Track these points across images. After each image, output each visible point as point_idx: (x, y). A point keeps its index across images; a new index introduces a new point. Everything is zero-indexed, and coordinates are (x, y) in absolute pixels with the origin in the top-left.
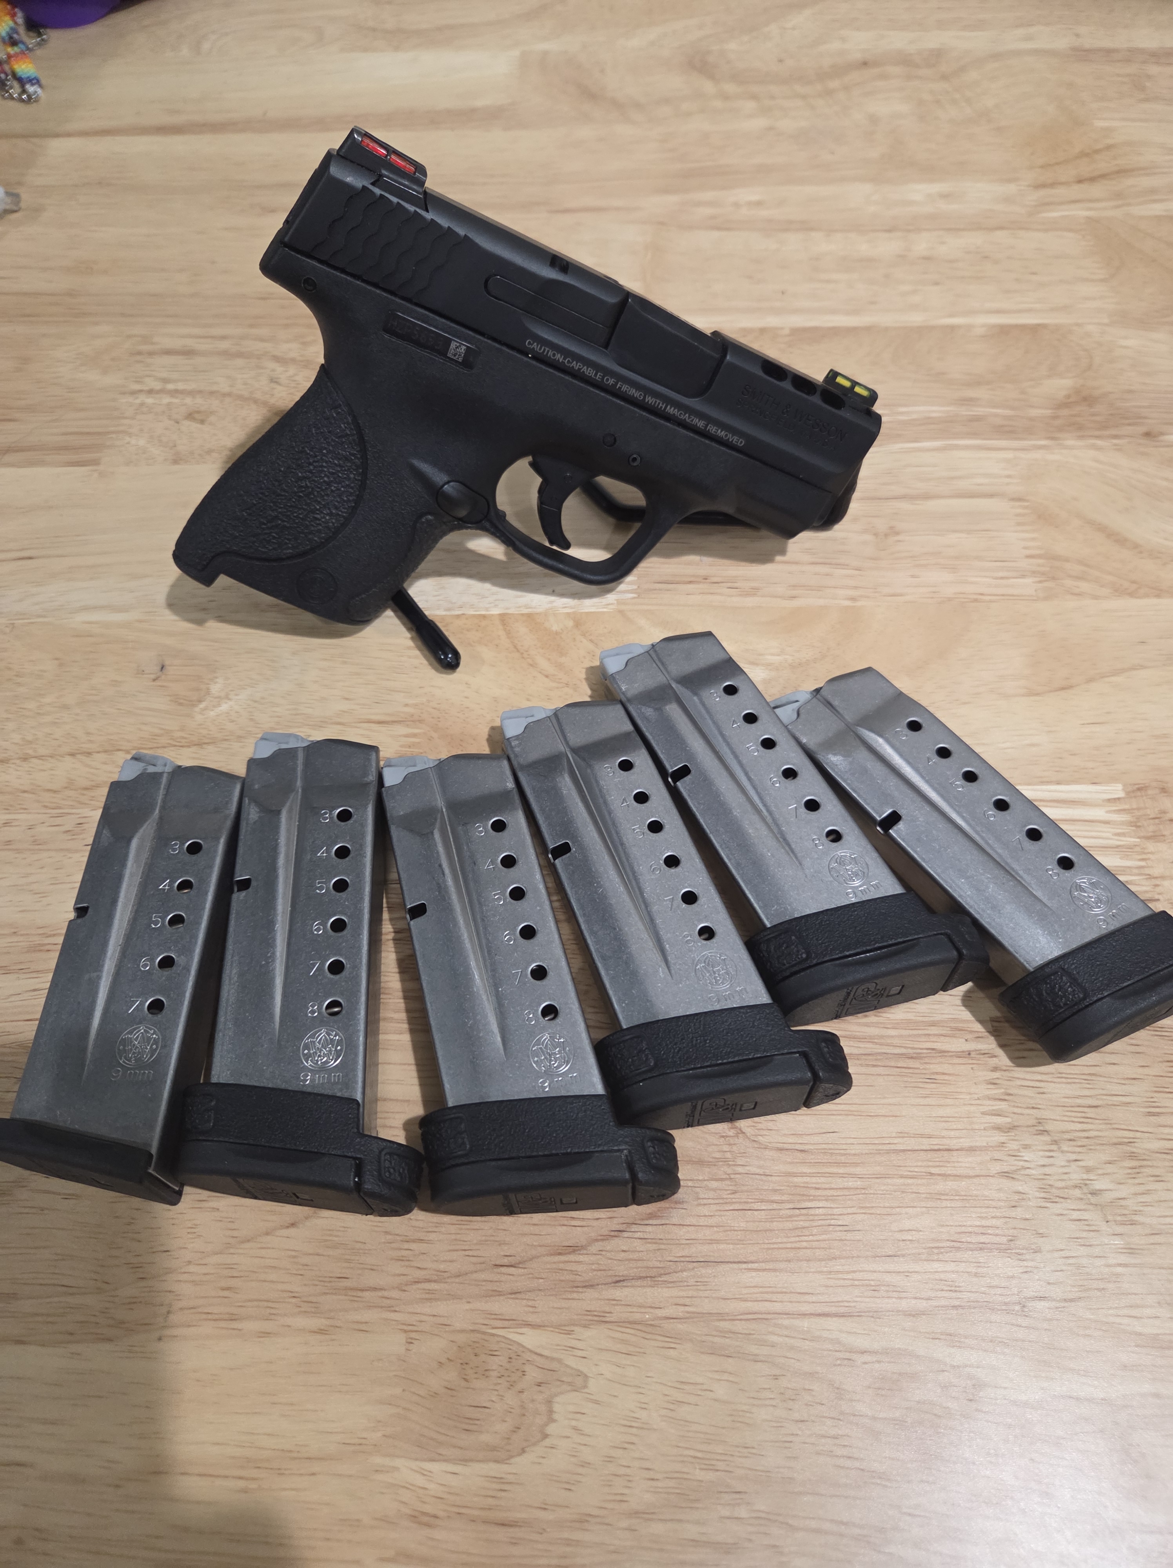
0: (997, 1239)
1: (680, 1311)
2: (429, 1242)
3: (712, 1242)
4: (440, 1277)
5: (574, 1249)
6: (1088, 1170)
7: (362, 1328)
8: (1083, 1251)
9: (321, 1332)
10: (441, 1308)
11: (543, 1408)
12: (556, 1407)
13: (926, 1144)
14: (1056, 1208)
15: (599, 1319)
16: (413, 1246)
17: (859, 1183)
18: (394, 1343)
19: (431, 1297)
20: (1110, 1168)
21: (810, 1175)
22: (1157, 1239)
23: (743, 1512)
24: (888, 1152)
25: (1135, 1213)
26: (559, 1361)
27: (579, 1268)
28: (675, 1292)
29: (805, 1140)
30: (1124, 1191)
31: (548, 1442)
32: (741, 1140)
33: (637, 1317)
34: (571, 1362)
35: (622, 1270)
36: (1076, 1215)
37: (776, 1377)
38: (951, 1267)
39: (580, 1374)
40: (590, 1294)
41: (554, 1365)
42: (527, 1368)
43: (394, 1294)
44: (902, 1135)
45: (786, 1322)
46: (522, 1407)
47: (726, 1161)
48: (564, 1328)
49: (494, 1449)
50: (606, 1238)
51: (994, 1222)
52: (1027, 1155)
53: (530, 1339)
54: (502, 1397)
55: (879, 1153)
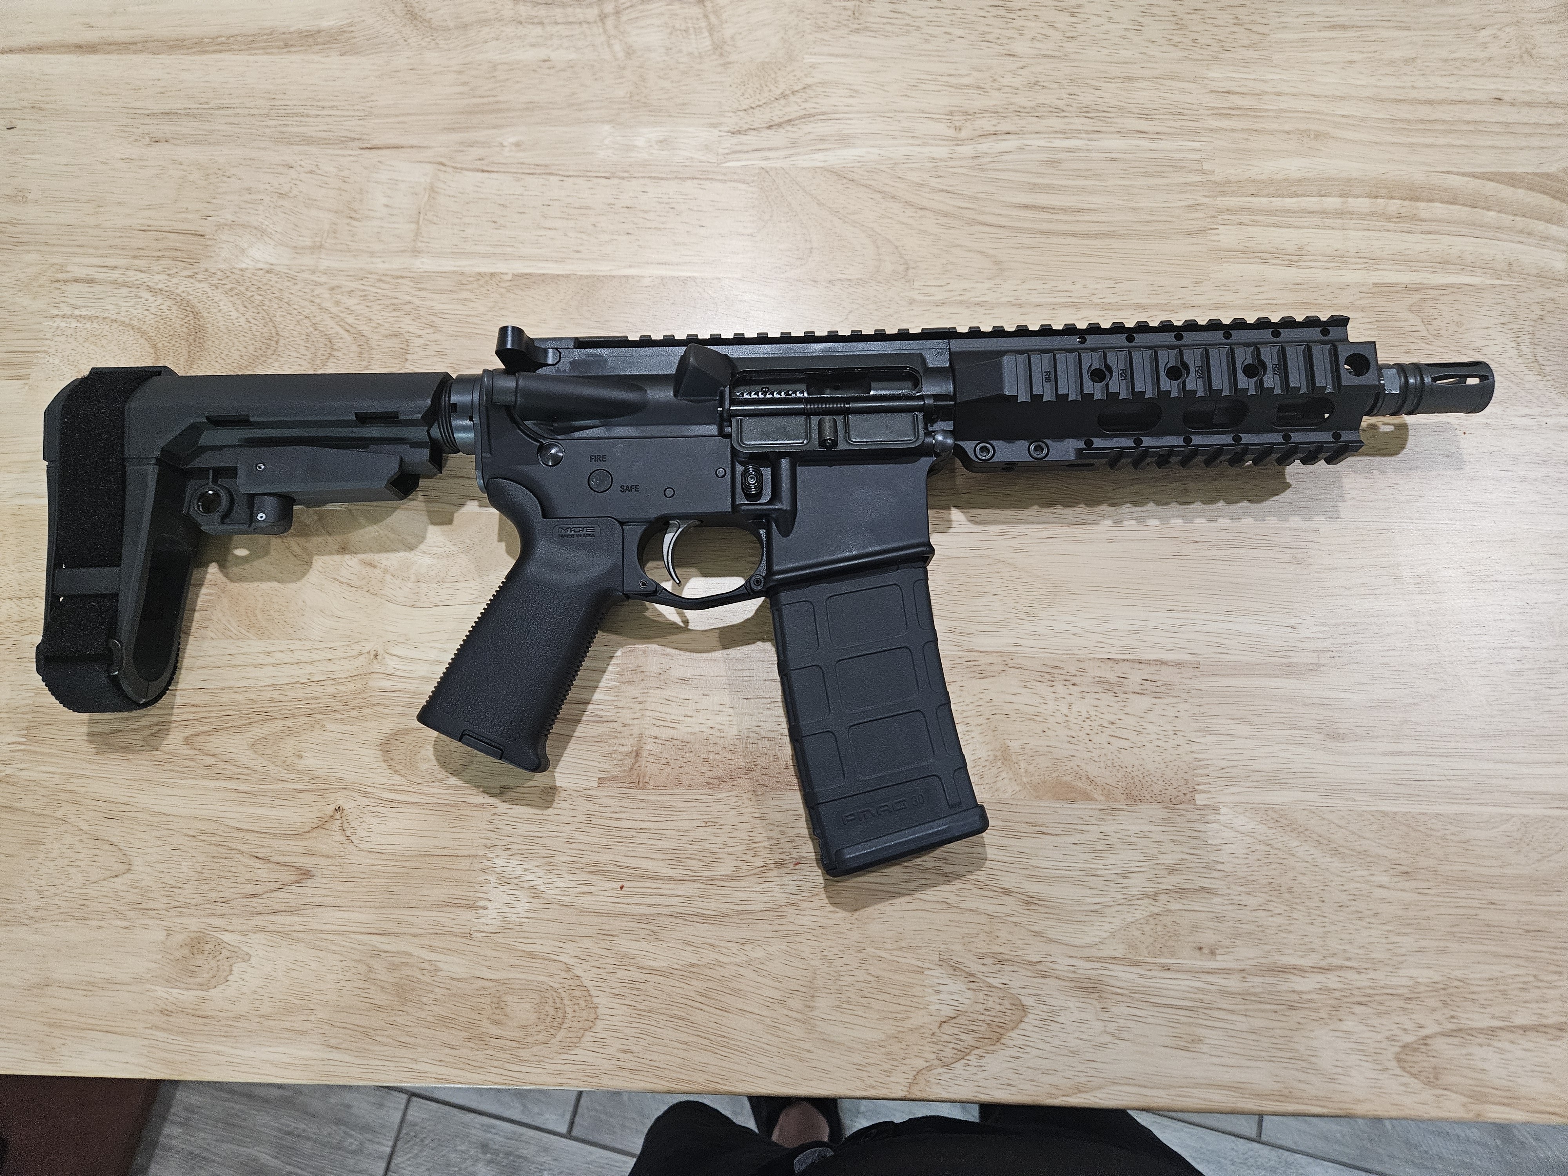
0: (467, 902)
1: (301, 928)
2: (183, 888)
3: (324, 896)
4: (187, 905)
5: (255, 896)
6: (526, 870)
7: (146, 927)
8: (508, 910)
9: (126, 928)
10: (185, 920)
11: (228, 969)
12: (234, 968)
13: (446, 852)
14: (501, 888)
15: (263, 930)
16: (175, 890)
17: (406, 870)
18: (161, 935)
19: (181, 915)
20: (536, 870)
21: (382, 866)
22: (547, 906)
23: (312, 1018)
24: (425, 856)
25: (543, 892)
26: (239, 948)
27: (255, 905)
28: (301, 919)
29: (383, 847)
30: (540, 882)
31: (227, 984)
32: (351, 846)
33: (280, 929)
34: (245, 949)
35: (277, 907)
36: (512, 892)
37: (342, 961)
38: (439, 914)
39: (247, 954)
40: (260, 917)
41: (236, 950)
42: (223, 951)
43: (164, 912)
44: (435, 847)
45: (352, 936)
46: (218, 967)
47: (340, 856)
48: (244, 933)
49: (202, 985)
50: (272, 891)
51: (468, 894)
52: (496, 861)
53: (227, 937)
54: (209, 963)
55: (420, 856)
